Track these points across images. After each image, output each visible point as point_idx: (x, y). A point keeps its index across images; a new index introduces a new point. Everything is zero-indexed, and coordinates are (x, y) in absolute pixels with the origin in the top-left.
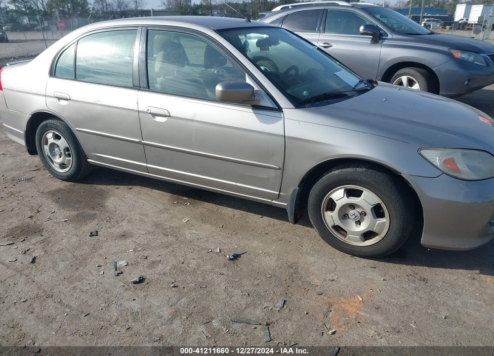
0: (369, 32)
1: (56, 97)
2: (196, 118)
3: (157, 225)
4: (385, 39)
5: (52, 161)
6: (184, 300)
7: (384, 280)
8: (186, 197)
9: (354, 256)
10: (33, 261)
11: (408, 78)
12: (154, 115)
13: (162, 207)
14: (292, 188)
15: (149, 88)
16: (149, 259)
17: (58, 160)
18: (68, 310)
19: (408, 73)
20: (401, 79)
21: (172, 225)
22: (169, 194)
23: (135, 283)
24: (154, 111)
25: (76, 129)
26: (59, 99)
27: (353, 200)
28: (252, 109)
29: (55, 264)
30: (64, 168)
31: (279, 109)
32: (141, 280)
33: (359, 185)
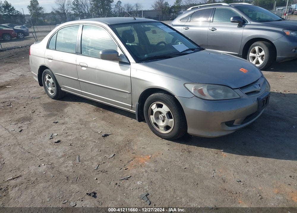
0: (236, 21)
1: (48, 58)
2: (97, 68)
3: (80, 120)
4: (246, 25)
5: (48, 89)
6: (71, 151)
7: (168, 150)
8: (102, 108)
9: (163, 138)
10: (21, 131)
11: (258, 47)
12: (82, 66)
13: (88, 112)
14: (136, 103)
15: (81, 54)
16: (68, 134)
17: (50, 89)
18: (23, 150)
19: (258, 45)
20: (255, 48)
21: (87, 120)
22: (95, 107)
23: (56, 142)
24: (82, 64)
25: (55, 73)
26: (49, 59)
27: (160, 109)
28: (119, 63)
29: (29, 133)
30: (53, 92)
31: (129, 63)
32: (59, 142)
33: (161, 102)
